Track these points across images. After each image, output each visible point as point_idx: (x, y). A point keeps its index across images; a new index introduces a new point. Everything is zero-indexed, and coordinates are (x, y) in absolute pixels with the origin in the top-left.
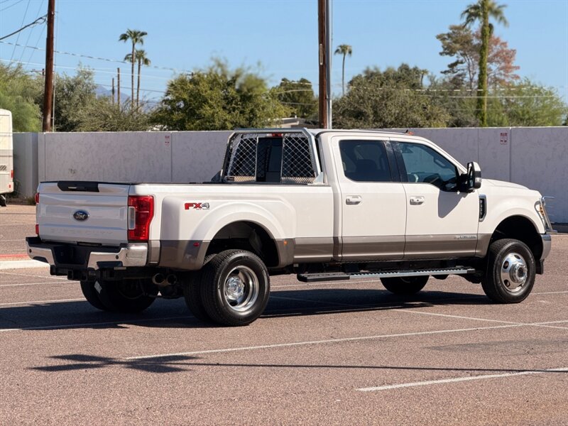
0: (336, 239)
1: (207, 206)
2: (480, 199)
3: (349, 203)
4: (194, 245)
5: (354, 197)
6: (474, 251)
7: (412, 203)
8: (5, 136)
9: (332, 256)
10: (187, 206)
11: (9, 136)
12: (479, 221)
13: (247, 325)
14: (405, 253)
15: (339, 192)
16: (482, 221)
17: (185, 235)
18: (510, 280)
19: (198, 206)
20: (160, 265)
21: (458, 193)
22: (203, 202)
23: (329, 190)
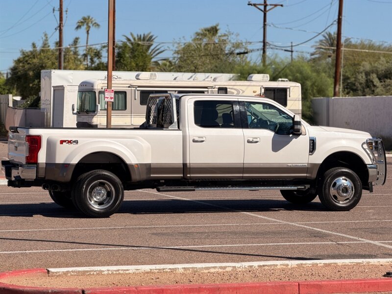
0: (185, 165)
1: (76, 142)
2: (310, 140)
3: (194, 141)
4: (65, 166)
5: (199, 137)
6: (306, 175)
7: (249, 142)
8: (296, 100)
9: (182, 175)
10: (62, 142)
11: (299, 100)
12: (310, 155)
13: (108, 217)
14: (244, 175)
15: (188, 134)
16: (311, 155)
17: (60, 159)
18: (337, 195)
19: (70, 142)
20: (46, 178)
21: (291, 136)
22: (74, 140)
23: (180, 133)
